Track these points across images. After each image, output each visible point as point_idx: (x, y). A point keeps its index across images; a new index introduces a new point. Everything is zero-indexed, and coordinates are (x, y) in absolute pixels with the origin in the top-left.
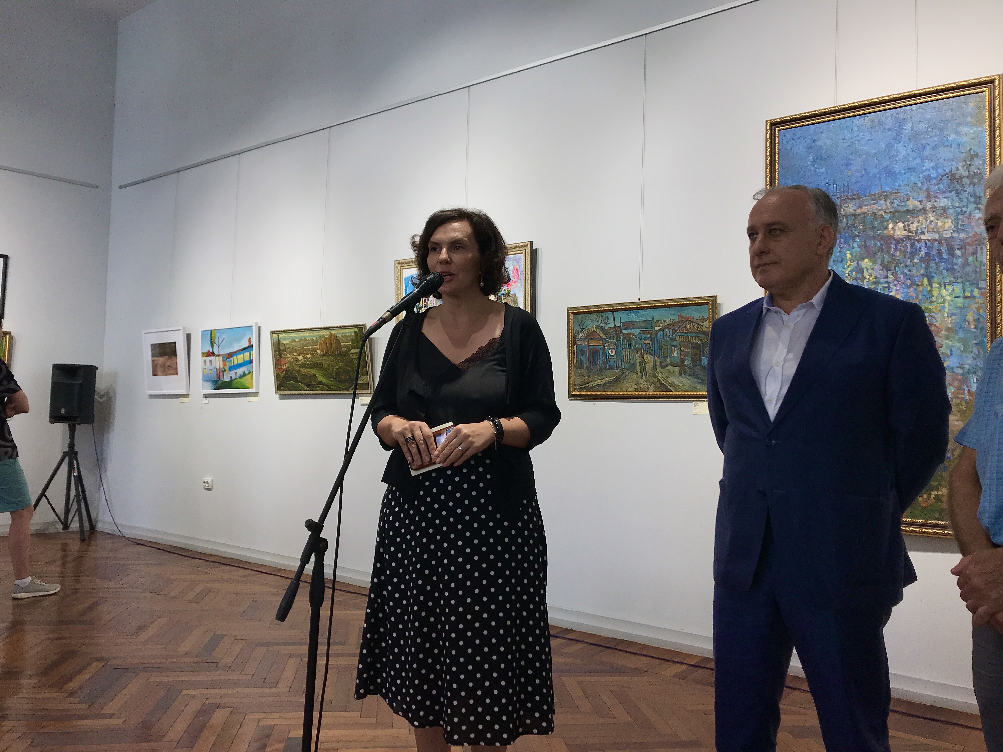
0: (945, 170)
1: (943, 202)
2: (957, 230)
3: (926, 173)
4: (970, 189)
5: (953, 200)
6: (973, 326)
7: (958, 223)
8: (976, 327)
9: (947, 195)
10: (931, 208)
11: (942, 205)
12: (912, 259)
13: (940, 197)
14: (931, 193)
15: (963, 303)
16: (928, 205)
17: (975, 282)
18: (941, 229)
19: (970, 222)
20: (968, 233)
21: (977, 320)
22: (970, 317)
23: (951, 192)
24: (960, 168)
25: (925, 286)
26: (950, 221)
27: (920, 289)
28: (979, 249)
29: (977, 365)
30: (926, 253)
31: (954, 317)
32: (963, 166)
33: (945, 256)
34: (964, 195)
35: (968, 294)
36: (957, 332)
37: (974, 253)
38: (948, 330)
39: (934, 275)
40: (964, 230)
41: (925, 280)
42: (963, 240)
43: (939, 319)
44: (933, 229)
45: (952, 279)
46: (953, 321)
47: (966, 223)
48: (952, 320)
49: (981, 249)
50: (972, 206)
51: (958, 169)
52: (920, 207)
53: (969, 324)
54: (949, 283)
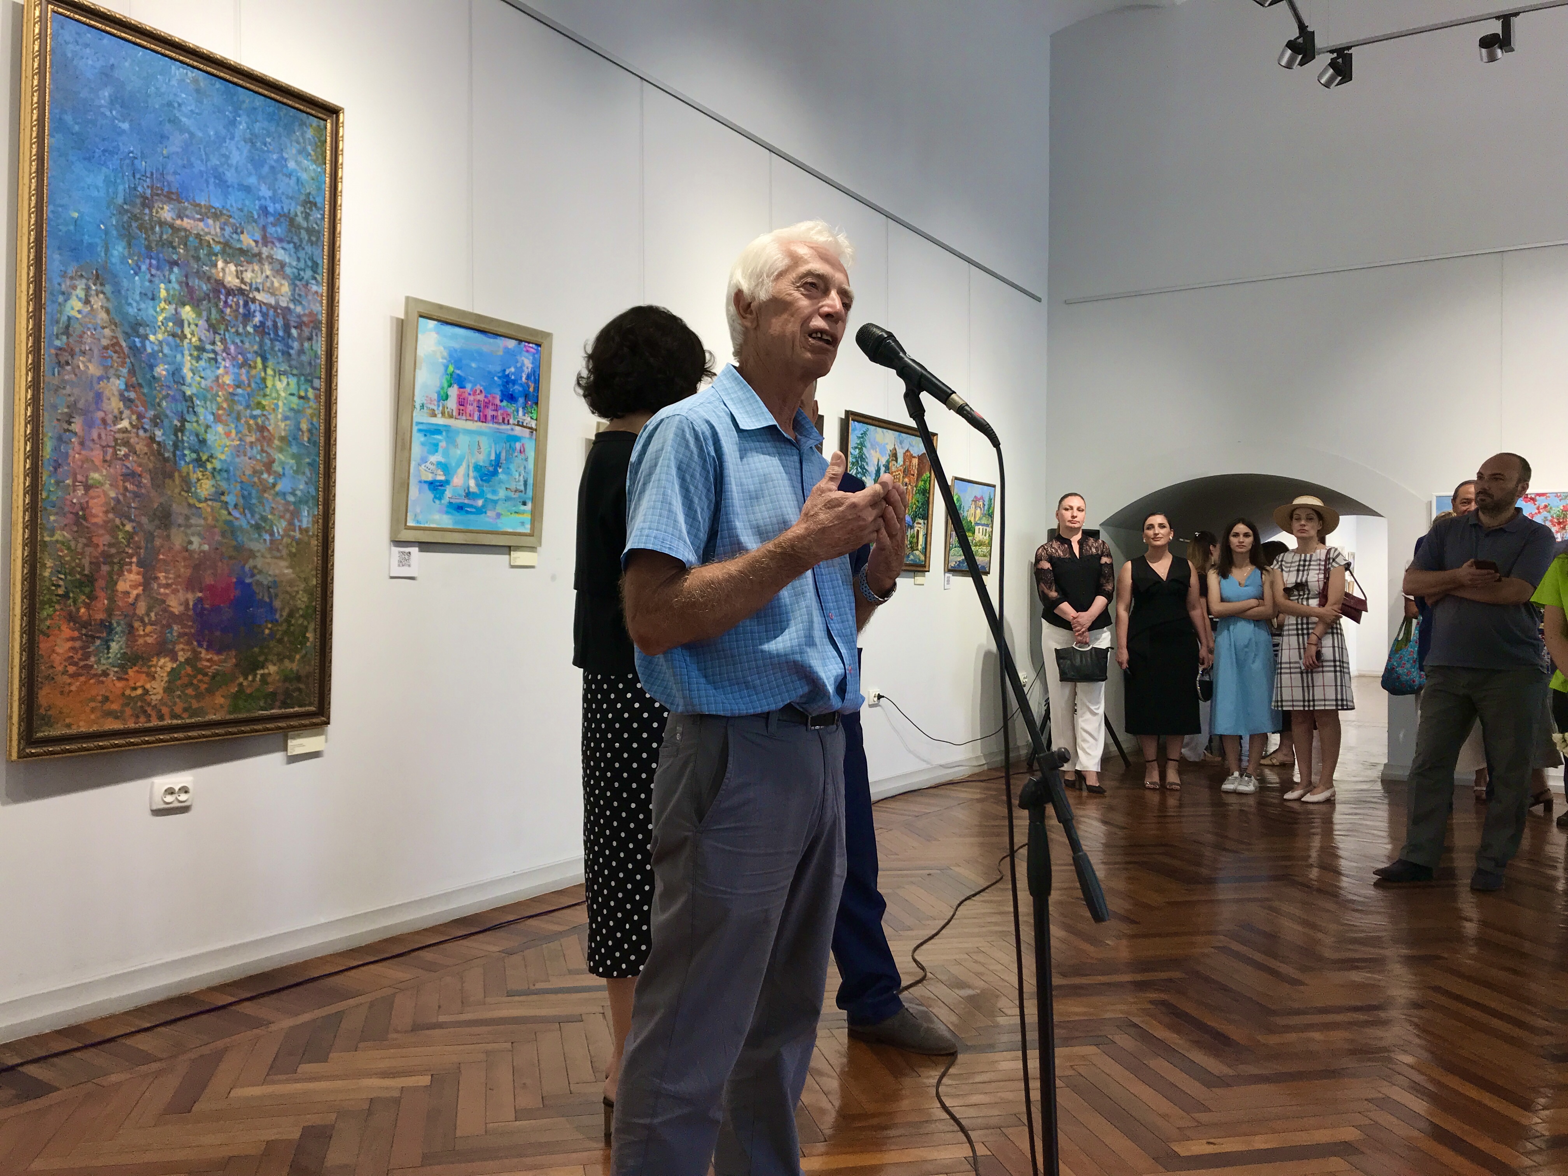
0: (282, 208)
1: (280, 254)
2: (293, 300)
3: (263, 202)
4: (309, 249)
5: (290, 255)
6: (306, 439)
7: (294, 290)
8: (309, 439)
9: (285, 245)
10: (267, 257)
11: (279, 258)
12: (245, 327)
13: (277, 244)
14: (268, 235)
15: (298, 405)
16: (265, 251)
17: (309, 378)
18: (277, 293)
19: (307, 295)
20: (304, 307)
21: (310, 431)
22: (304, 426)
23: (289, 242)
24: (299, 214)
25: (258, 369)
26: (287, 284)
27: (253, 372)
28: (314, 334)
29: (308, 492)
30: (261, 322)
31: (288, 422)
32: (302, 213)
33: (281, 333)
34: (302, 254)
35: (302, 394)
36: (289, 444)
37: (310, 339)
38: (282, 439)
39: (268, 356)
40: (301, 303)
41: (259, 360)
42: (299, 316)
43: (272, 421)
44: (269, 288)
45: (288, 368)
46: (287, 428)
47: (303, 294)
48: (286, 425)
49: (316, 335)
50: (309, 273)
51: (296, 215)
52: (256, 250)
53: (303, 435)
54: (284, 373)
